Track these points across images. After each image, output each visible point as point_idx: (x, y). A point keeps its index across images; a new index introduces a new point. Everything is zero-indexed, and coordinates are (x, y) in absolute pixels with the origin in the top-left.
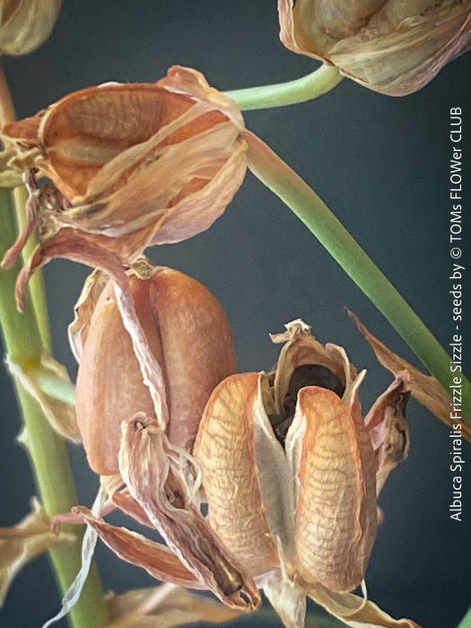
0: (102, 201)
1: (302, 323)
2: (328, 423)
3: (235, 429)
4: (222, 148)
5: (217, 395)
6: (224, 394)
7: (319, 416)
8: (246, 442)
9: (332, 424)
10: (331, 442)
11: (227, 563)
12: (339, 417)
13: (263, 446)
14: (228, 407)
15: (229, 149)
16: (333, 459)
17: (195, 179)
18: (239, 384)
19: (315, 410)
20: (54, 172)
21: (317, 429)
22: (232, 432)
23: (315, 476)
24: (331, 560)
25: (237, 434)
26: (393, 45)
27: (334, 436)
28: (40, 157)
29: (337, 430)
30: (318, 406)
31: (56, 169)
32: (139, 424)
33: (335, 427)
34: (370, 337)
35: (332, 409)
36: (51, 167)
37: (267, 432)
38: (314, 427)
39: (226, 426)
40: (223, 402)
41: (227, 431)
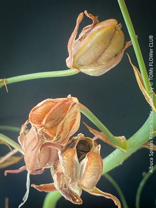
0: (59, 136)
1: (82, 134)
2: (94, 159)
3: (70, 162)
4: (76, 110)
5: (65, 155)
6: (66, 154)
7: (92, 158)
8: (72, 164)
9: (95, 159)
10: (95, 163)
11: (74, 195)
12: (97, 157)
13: (76, 164)
14: (67, 157)
15: (77, 110)
16: (96, 167)
17: (72, 120)
18: (70, 152)
19: (90, 157)
20: (48, 132)
21: (91, 161)
22: (69, 162)
23: (91, 170)
24: (92, 185)
25: (70, 163)
26: (99, 68)
27: (96, 162)
28: (44, 129)
29: (96, 161)
30: (91, 156)
31: (48, 131)
32: (59, 174)
33: (96, 160)
34: (88, 127)
35: (95, 156)
36: (47, 131)
37: (77, 161)
38: (90, 160)
39: (67, 161)
40: (66, 156)
41: (67, 162)
